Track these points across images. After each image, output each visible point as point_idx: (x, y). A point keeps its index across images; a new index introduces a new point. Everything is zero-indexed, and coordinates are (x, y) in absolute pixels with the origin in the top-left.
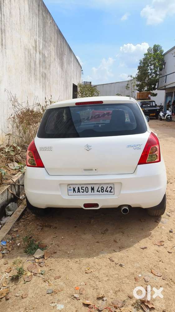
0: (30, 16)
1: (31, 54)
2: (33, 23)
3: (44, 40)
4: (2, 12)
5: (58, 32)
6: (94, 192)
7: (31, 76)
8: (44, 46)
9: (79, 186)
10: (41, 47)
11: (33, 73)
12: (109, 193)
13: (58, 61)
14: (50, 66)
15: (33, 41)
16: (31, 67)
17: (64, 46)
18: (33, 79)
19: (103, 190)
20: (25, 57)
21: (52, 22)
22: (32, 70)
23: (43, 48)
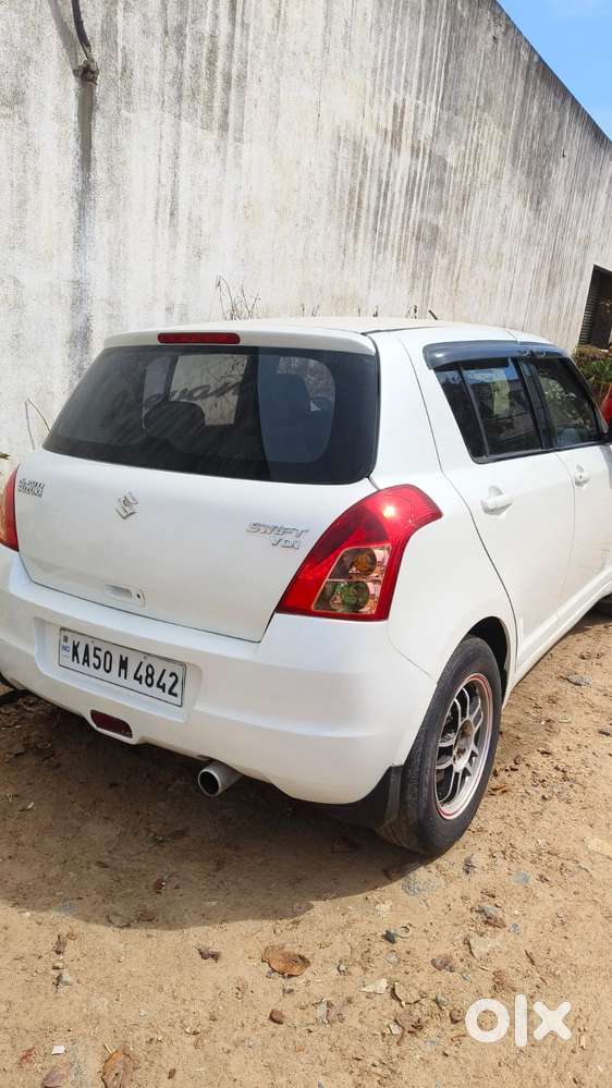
0: (378, 21)
1: (365, 157)
2: (392, 46)
3: (450, 103)
4: (238, 17)
5: (533, 72)
6: (125, 677)
7: (356, 236)
8: (445, 128)
9: (89, 641)
10: (427, 129)
11: (367, 224)
12: (166, 696)
13: (515, 182)
14: (465, 199)
15: (387, 112)
16: (360, 203)
17: (560, 126)
18: (363, 247)
19: (151, 676)
20: (336, 169)
21: (500, 37)
22: (363, 213)
23: (436, 133)
